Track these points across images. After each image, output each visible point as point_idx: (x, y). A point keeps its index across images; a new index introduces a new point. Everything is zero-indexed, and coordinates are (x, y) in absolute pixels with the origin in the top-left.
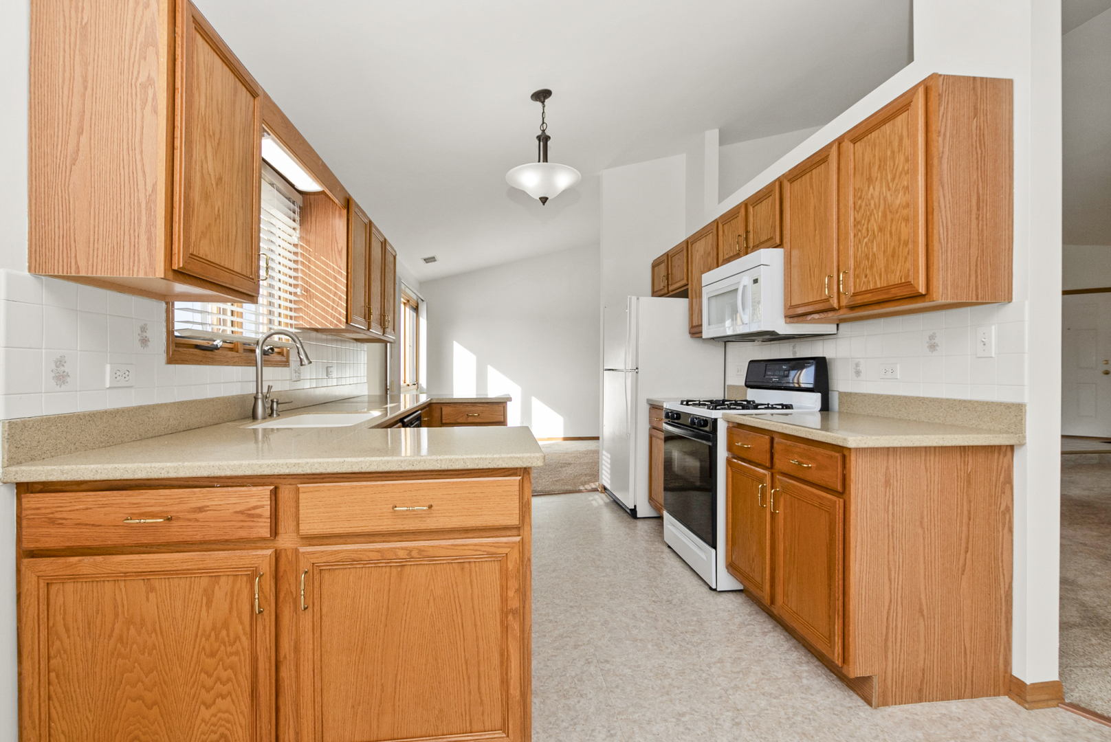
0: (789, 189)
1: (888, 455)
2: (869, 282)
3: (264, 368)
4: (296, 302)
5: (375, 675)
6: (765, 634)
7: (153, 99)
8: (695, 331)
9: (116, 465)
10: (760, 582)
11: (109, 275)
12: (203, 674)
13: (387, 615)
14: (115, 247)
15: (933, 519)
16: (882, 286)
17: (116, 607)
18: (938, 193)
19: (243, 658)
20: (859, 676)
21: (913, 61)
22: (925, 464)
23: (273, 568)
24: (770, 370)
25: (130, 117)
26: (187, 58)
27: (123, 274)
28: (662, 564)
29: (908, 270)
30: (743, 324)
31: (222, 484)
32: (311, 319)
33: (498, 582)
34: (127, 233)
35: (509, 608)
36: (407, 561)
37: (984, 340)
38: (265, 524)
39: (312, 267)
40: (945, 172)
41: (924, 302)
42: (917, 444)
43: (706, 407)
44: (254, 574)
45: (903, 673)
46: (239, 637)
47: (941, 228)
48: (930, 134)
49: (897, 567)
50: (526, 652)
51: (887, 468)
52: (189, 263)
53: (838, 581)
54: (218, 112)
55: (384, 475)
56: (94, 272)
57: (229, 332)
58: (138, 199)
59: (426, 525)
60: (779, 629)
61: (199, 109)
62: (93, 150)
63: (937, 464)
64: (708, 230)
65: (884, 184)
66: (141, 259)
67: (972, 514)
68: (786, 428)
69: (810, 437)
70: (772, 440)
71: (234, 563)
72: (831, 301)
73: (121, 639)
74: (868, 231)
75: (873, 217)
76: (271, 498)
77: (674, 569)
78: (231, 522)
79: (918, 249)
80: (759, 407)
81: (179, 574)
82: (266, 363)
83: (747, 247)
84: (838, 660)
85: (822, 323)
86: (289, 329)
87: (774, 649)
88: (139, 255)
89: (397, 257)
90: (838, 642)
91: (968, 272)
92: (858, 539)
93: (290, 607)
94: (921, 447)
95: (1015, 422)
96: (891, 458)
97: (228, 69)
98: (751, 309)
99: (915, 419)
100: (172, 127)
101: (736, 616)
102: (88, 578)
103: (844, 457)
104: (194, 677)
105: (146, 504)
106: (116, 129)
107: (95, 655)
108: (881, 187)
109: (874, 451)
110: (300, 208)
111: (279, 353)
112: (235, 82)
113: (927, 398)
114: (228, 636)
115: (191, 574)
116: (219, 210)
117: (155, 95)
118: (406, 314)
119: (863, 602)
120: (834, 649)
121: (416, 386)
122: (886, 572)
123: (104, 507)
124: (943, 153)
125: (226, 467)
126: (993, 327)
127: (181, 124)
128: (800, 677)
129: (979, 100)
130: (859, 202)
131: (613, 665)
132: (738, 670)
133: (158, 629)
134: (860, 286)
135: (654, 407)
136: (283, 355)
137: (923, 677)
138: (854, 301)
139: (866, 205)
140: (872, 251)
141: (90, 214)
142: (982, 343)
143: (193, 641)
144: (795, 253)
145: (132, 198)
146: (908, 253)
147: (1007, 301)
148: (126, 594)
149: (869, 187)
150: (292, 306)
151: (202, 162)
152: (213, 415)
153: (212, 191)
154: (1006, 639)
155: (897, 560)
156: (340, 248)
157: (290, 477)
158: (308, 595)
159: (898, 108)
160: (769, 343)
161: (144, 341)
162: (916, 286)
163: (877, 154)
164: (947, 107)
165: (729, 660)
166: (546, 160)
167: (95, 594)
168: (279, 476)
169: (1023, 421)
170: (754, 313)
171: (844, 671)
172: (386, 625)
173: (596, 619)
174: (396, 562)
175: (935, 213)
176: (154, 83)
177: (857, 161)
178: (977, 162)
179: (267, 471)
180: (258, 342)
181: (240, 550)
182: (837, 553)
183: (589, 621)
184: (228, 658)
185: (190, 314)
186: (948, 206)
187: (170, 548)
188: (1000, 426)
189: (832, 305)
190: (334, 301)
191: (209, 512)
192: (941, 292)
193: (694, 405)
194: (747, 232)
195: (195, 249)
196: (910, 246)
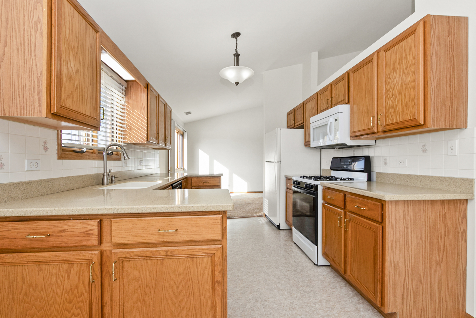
0: (352, 76)
1: (404, 204)
2: (393, 119)
3: (107, 161)
4: (123, 131)
5: (150, 313)
6: (341, 288)
7: (40, 29)
8: (307, 144)
9: (22, 209)
10: (339, 263)
11: (20, 116)
12: (66, 311)
13: (156, 283)
14: (23, 102)
15: (427, 236)
16: (400, 121)
17: (23, 278)
18: (430, 74)
19: (85, 304)
20: (389, 312)
21: (414, 12)
22: (423, 208)
23: (100, 260)
24: (342, 162)
25: (29, 38)
26: (57, 9)
27: (27, 116)
28: (292, 252)
29: (414, 113)
30: (330, 140)
31: (75, 219)
32: (131, 139)
33: (211, 267)
34: (28, 95)
35: (216, 280)
36: (165, 257)
37: (452, 147)
38: (95, 238)
39: (131, 115)
40: (434, 63)
41: (423, 128)
42: (420, 199)
43: (312, 179)
44: (90, 262)
45: (411, 311)
46: (83, 293)
47: (432, 91)
48: (426, 45)
49: (409, 259)
50: (224, 302)
51: (404, 210)
52: (60, 110)
53: (379, 266)
54: (76, 38)
55: (154, 214)
56: (13, 114)
57: (91, 145)
58: (34, 79)
59: (174, 239)
60: (348, 285)
61: (65, 35)
62: (11, 54)
63: (429, 209)
64: (313, 97)
65: (401, 71)
66: (35, 108)
67: (447, 233)
68: (352, 190)
69: (365, 195)
70: (345, 195)
71: (80, 257)
72: (374, 129)
73: (26, 294)
74: (393, 94)
75: (395, 87)
76: (98, 225)
77: (297, 254)
78: (78, 237)
79: (420, 102)
80: (338, 179)
81: (53, 263)
82: (108, 159)
83: (332, 105)
84: (379, 304)
85: (368, 140)
86: (121, 144)
87: (346, 296)
88: (34, 106)
89: (172, 111)
90: (379, 295)
91: (445, 113)
92: (390, 246)
93: (108, 279)
94: (421, 200)
95: (468, 188)
96: (406, 205)
97: (82, 18)
98: (334, 134)
99: (415, 185)
100: (50, 43)
101: (327, 278)
102: (10, 264)
103: (382, 205)
104: (61, 313)
105: (37, 228)
106: (22, 44)
107: (13, 301)
108: (400, 72)
109: (397, 202)
110: (126, 88)
111: (116, 154)
112: (86, 24)
113: (421, 176)
114: (78, 293)
115: (60, 262)
116: (77, 85)
117: (41, 27)
118: (177, 138)
119: (392, 276)
120: (377, 298)
121: (183, 169)
122: (403, 262)
123: (16, 230)
124: (432, 54)
125: (76, 210)
126: (457, 141)
127: (55, 41)
128: (359, 311)
129: (451, 28)
130: (388, 80)
131: (268, 302)
132: (329, 306)
133: (44, 289)
134: (388, 121)
135: (288, 179)
136: (118, 155)
137: (422, 313)
138: (385, 128)
139: (392, 82)
140: (395, 104)
141: (10, 86)
142: (451, 149)
143: (61, 295)
144: (355, 107)
145: (31, 78)
146: (414, 104)
147: (465, 128)
148: (28, 272)
149: (393, 73)
150: (122, 133)
151: (67, 61)
152: (82, 183)
153: (73, 76)
154: (463, 295)
155: (409, 256)
156: (144, 106)
157: (108, 215)
158: (117, 273)
159: (409, 33)
160: (342, 149)
161: (46, 149)
162: (418, 120)
163: (398, 57)
164: (435, 31)
165: (324, 301)
166: (238, 65)
167: (13, 272)
168: (102, 215)
169: (473, 187)
170: (335, 135)
171: (382, 310)
172: (155, 288)
173: (261, 279)
174: (160, 257)
175: (428, 84)
176: (41, 21)
177: (387, 60)
178: (450, 58)
179: (96, 212)
180: (104, 149)
181: (84, 251)
182: (379, 252)
183: (257, 280)
184: (78, 303)
185: (70, 136)
186: (435, 80)
187: (50, 249)
188: (460, 190)
189: (374, 131)
190: (141, 131)
191: (68, 232)
192: (431, 124)
193: (307, 178)
194: (332, 97)
195: (64, 103)
196: (415, 101)
